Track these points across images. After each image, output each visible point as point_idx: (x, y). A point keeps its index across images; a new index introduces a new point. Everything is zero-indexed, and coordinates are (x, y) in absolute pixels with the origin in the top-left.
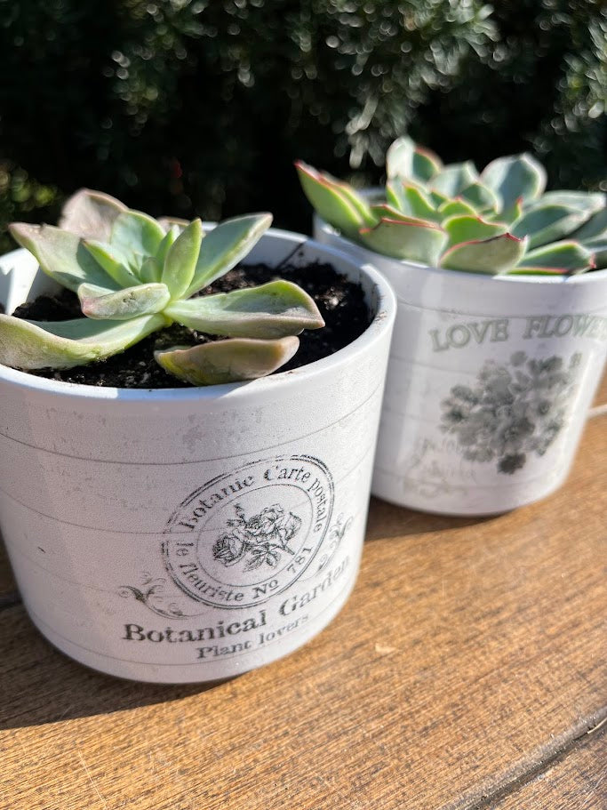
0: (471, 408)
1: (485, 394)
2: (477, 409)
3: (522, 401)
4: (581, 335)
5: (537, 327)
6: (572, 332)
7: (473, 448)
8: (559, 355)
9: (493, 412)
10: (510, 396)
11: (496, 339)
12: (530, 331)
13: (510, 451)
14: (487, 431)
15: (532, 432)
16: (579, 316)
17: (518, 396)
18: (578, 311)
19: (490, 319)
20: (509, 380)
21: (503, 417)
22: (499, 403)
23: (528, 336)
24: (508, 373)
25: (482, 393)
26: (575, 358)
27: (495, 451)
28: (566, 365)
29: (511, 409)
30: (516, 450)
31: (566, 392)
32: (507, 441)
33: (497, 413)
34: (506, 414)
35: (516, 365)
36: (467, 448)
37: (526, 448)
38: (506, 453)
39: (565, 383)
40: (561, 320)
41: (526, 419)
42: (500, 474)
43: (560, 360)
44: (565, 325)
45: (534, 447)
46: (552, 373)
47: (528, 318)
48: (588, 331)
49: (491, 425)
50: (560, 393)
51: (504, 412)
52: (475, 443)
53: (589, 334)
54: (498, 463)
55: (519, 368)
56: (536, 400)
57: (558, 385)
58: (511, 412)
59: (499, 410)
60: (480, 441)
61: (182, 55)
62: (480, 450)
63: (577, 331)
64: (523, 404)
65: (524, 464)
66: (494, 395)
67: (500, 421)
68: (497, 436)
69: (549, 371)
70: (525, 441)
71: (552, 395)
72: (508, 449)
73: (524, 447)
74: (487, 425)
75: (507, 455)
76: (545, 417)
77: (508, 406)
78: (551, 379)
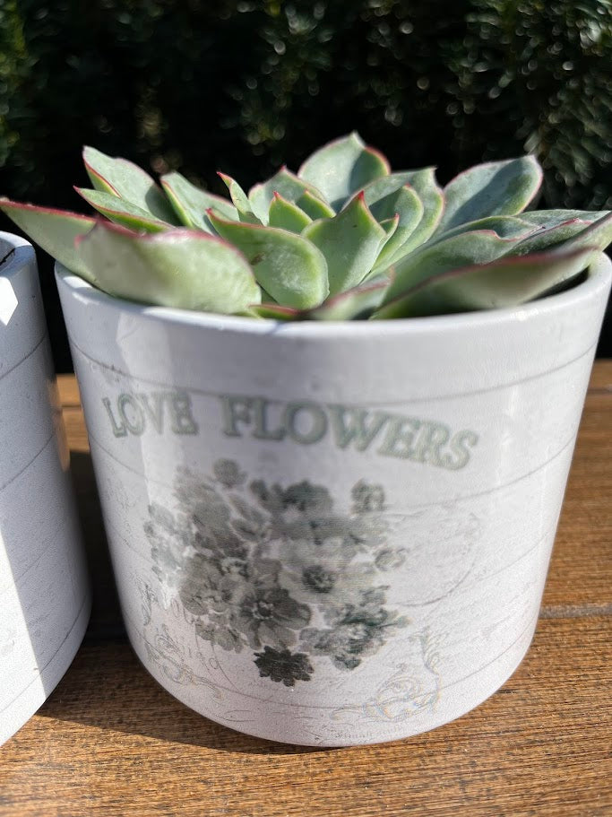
1: (194, 529)
2: (190, 551)
3: (264, 556)
4: (363, 448)
5: (247, 420)
6: (331, 439)
7: (205, 619)
8: (315, 481)
9: (216, 562)
10: (238, 543)
11: (180, 431)
12: (234, 426)
13: (268, 641)
14: (219, 598)
15: (308, 620)
16: (341, 410)
17: (252, 546)
18: (328, 396)
19: (160, 390)
20: (225, 510)
21: (235, 576)
22: (222, 551)
23: (233, 433)
24: (218, 498)
26: (366, 494)
27: (243, 636)
28: (343, 505)
29: (246, 567)
30: (284, 645)
31: (365, 557)
32: (258, 623)
33: (224, 569)
34: (240, 573)
35: (229, 485)
36: (196, 617)
37: (304, 647)
38: (264, 645)
39: (357, 541)
40: (294, 410)
41: (286, 592)
42: (267, 679)
43: (324, 491)
44: (307, 423)
45: (323, 647)
46: (313, 514)
47: (221, 397)
48: (380, 442)
49: (220, 587)
50: (349, 557)
51: (235, 569)
52: (205, 612)
53: (389, 450)
54: (256, 658)
55: (235, 492)
56: (294, 561)
57: (339, 541)
58: (249, 572)
59: (226, 562)
60: (212, 611)
61: (313, 90)
62: (217, 627)
63: (345, 439)
64: (267, 562)
65: (311, 675)
66: (207, 534)
67: (234, 584)
68: (237, 610)
69: (302, 508)
70: (297, 632)
71: (331, 557)
72: (266, 638)
73: (300, 643)
74: (214, 587)
75: (266, 648)
76: (329, 597)
77: (239, 560)
78: (314, 526)
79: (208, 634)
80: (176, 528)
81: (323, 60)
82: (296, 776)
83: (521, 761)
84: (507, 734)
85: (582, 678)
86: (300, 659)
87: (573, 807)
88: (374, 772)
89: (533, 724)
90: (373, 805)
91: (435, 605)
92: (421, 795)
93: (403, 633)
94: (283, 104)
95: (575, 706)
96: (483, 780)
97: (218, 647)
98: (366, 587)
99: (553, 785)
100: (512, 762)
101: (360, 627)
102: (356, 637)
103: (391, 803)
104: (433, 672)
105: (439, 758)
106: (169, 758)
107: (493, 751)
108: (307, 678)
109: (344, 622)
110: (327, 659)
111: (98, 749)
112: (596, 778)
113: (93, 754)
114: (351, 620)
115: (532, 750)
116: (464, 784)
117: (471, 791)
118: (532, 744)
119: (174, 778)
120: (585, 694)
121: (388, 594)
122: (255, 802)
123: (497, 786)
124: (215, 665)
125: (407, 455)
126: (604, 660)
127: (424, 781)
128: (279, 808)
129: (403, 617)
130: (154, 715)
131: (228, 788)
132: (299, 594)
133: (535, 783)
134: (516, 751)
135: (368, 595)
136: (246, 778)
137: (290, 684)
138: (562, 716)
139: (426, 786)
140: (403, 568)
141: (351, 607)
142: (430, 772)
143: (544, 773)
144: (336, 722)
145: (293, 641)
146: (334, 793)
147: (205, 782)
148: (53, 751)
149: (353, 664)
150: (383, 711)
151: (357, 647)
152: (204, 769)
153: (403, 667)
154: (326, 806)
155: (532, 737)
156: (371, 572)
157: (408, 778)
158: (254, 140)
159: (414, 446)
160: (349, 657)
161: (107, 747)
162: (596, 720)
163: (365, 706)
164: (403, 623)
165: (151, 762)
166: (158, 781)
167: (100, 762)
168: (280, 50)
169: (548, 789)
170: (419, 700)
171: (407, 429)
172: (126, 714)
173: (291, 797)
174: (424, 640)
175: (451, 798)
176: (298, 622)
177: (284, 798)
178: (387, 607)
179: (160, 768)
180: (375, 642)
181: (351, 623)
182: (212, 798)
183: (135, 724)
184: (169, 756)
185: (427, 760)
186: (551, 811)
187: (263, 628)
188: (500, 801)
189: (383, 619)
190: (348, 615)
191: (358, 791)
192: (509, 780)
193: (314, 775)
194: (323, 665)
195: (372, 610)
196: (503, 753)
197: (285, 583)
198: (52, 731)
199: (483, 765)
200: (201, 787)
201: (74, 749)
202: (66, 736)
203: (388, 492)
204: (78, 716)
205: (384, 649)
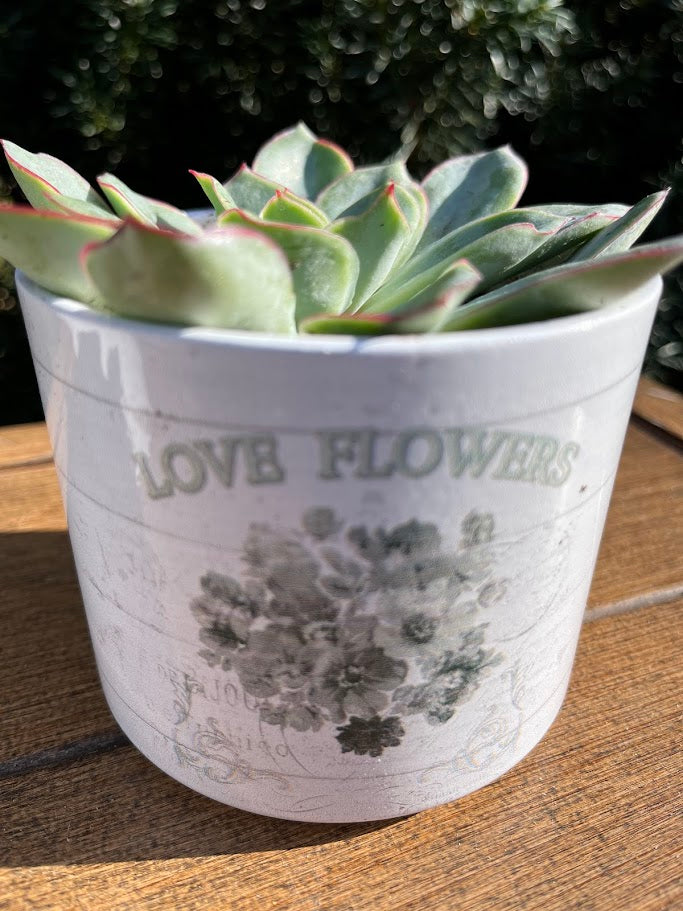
0: (248, 623)
1: (269, 596)
2: (260, 624)
3: (359, 613)
4: (477, 475)
5: (350, 456)
6: (446, 468)
7: (275, 701)
8: (425, 517)
9: (296, 631)
10: (326, 603)
11: (258, 480)
12: (333, 466)
13: (355, 710)
14: (295, 671)
15: (402, 678)
16: (459, 433)
17: (344, 604)
18: (447, 419)
19: (234, 434)
20: (314, 568)
21: (321, 643)
22: (305, 617)
23: (331, 474)
24: (306, 554)
25: (262, 593)
26: (475, 525)
27: (325, 711)
28: (452, 540)
29: (334, 630)
30: (373, 710)
31: (470, 596)
32: (344, 692)
33: (307, 637)
34: (327, 638)
35: (320, 536)
36: (262, 700)
37: (397, 709)
38: (349, 715)
39: (463, 578)
40: (407, 439)
41: (381, 650)
42: (351, 755)
43: (432, 529)
44: (421, 452)
45: (417, 705)
46: (418, 556)
47: (320, 433)
48: (496, 464)
49: (298, 660)
50: (452, 598)
51: (321, 635)
52: (276, 691)
53: (503, 474)
54: (338, 733)
55: (328, 544)
56: (393, 613)
57: (443, 582)
58: (338, 635)
59: (308, 630)
60: (285, 690)
61: (157, 73)
62: (291, 707)
63: (461, 464)
64: (361, 620)
65: (402, 738)
66: (288, 598)
67: (318, 653)
68: (318, 682)
69: (407, 551)
70: (390, 694)
71: (433, 602)
72: (353, 708)
73: (393, 705)
74: (290, 660)
75: (353, 719)
76: (429, 648)
77: (327, 623)
78: (418, 569)
79: (278, 717)
80: (242, 599)
81: (167, 37)
82: (381, 851)
83: (597, 776)
84: (572, 752)
85: (618, 681)
86: (392, 723)
87: (661, 810)
88: (460, 825)
89: (593, 736)
90: (472, 860)
91: (526, 636)
92: (516, 836)
93: (496, 672)
94: (122, 88)
95: (623, 710)
96: (568, 805)
97: (289, 731)
98: (466, 628)
99: (634, 793)
100: (587, 779)
101: (458, 674)
102: (452, 686)
103: (490, 852)
104: (518, 708)
105: (519, 794)
106: (231, 871)
107: (567, 774)
108: (396, 743)
109: (441, 672)
110: (421, 716)
111: (139, 884)
112: (669, 777)
113: (136, 890)
114: (449, 669)
115: (601, 763)
116: (552, 814)
117: (563, 819)
118: (599, 757)
119: (246, 891)
120: (625, 696)
121: (488, 632)
122: (348, 893)
123: (585, 806)
124: (283, 750)
125: (519, 476)
126: (631, 659)
127: (514, 820)
128: (378, 891)
129: (499, 654)
130: (193, 827)
131: (313, 885)
132: (397, 650)
133: (618, 795)
134: (587, 768)
135: (469, 638)
136: (329, 869)
137: (377, 753)
138: (615, 723)
139: (517, 825)
140: (503, 602)
141: (450, 654)
142: (516, 810)
143: (621, 783)
144: (425, 784)
145: (385, 704)
146: (429, 859)
147: (284, 886)
148: (84, 901)
149: (445, 717)
150: (471, 762)
151: (452, 697)
152: (277, 873)
153: (494, 708)
154: (426, 876)
155: (596, 750)
156: (473, 611)
157: (497, 822)
158: (90, 131)
159: (526, 465)
160: (443, 709)
161: (150, 879)
162: (646, 720)
163: (455, 760)
164: (498, 660)
165: (211, 881)
166: (229, 900)
167: (149, 898)
168: (115, 24)
169: (632, 799)
170: (503, 741)
171: (523, 446)
172: (158, 835)
173: (386, 876)
174: (514, 676)
175: (546, 832)
176: (393, 681)
177: (378, 879)
178: (485, 647)
179: (224, 885)
180: (470, 687)
181: (448, 671)
182: (300, 901)
183: (174, 844)
184: (230, 869)
185: (508, 798)
186: (643, 819)
187: (351, 697)
188: (592, 822)
189: (480, 661)
190: (446, 663)
191: (452, 849)
192: (592, 798)
193: (401, 845)
194: (415, 725)
195: (471, 653)
196: (577, 772)
197: (380, 640)
198: (72, 877)
199: (563, 789)
200: (282, 893)
201: (111, 891)
202: (93, 878)
203: (498, 520)
204: (98, 852)
205: (478, 693)
